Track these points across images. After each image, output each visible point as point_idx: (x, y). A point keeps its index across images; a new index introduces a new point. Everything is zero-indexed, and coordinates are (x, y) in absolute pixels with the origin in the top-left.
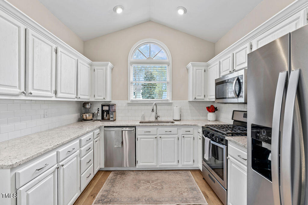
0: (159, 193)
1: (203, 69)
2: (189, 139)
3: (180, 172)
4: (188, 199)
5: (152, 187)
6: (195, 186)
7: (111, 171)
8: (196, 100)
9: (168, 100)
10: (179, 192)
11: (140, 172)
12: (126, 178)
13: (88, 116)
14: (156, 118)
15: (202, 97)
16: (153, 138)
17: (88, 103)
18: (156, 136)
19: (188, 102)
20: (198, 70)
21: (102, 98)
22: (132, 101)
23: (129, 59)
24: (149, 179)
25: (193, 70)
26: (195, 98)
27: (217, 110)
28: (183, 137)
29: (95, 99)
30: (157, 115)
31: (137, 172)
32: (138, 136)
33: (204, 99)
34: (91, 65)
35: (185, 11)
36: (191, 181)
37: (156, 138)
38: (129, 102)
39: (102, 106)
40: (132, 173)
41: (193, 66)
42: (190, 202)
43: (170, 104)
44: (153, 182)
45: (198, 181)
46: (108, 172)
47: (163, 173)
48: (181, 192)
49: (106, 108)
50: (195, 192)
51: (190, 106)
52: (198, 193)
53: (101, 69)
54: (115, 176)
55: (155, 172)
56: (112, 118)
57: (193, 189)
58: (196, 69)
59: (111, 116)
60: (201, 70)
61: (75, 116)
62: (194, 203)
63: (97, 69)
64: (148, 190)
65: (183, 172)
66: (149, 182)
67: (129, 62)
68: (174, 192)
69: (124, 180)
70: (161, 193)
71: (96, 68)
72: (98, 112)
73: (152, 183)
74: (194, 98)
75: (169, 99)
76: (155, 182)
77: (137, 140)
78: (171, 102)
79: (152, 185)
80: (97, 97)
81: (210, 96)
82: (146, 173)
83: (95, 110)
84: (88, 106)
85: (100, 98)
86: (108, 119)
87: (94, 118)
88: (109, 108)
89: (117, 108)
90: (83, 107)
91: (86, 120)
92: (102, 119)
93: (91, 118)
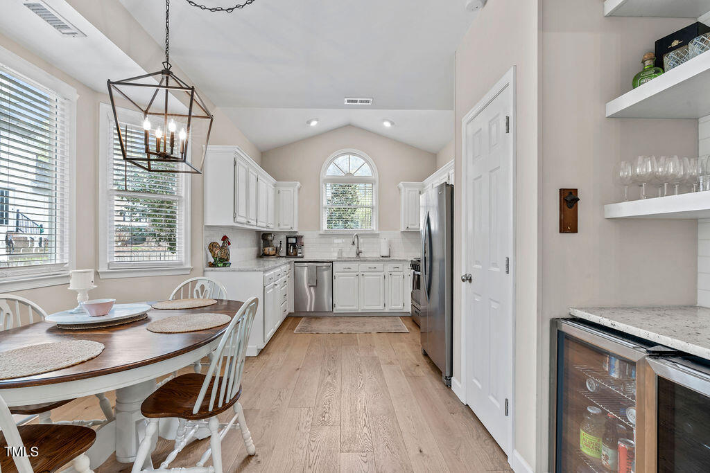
1: (418, 190)
2: (398, 277)
7: (302, 317)
8: (408, 230)
9: (373, 230)
11: (338, 318)
13: (269, 250)
14: (358, 254)
15: (417, 226)
16: (354, 276)
17: (270, 234)
18: (357, 274)
19: (400, 233)
20: (411, 192)
21: (289, 227)
23: (321, 177)
25: (406, 191)
28: (391, 275)
29: (280, 229)
30: (359, 250)
31: (334, 318)
32: (336, 273)
33: (418, 229)
34: (275, 185)
37: (357, 276)
38: (322, 233)
39: (287, 238)
41: (406, 186)
43: (375, 236)
46: (298, 318)
49: (294, 241)
51: (402, 238)
53: (288, 191)
54: (307, 323)
56: (301, 253)
58: (409, 191)
59: (299, 251)
60: (416, 192)
61: (253, 250)
63: (282, 191)
67: (321, 180)
71: (281, 189)
72: (280, 246)
74: (406, 228)
75: (375, 228)
77: (335, 278)
78: (377, 232)
80: (281, 227)
83: (276, 243)
84: (270, 238)
85: (286, 227)
86: (296, 256)
87: (277, 255)
88: (296, 240)
89: (305, 241)
90: (263, 239)
91: (269, 255)
92: (288, 255)
93: (274, 252)
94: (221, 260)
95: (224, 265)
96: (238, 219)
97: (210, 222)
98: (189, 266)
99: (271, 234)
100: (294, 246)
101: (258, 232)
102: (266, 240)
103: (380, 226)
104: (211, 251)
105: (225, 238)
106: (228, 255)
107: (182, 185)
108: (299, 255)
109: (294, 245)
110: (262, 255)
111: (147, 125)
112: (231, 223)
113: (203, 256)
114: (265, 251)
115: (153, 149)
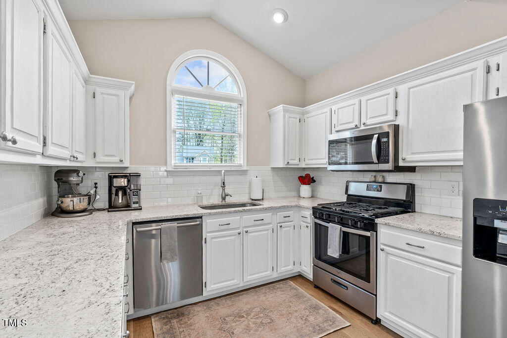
0: (274, 331)
1: (298, 117)
2: (288, 229)
3: (277, 285)
4: (321, 325)
5: (255, 323)
6: (314, 301)
7: (148, 317)
8: (289, 166)
9: (240, 166)
10: (301, 318)
11: (212, 303)
12: (192, 321)
14: (224, 199)
15: (297, 162)
16: (235, 235)
17: (76, 171)
18: (239, 231)
19: (270, 169)
20: (291, 119)
21: (117, 159)
22: (175, 166)
23: (168, 83)
24: (237, 311)
25: (284, 116)
26: (288, 163)
27: (315, 181)
28: (281, 227)
29: (97, 163)
30: (225, 193)
31: (206, 303)
32: (208, 234)
33: (298, 165)
34: (86, 81)
35: (286, 18)
36: (303, 296)
37: (239, 234)
38: (169, 169)
39: (111, 178)
40: (196, 308)
41: (285, 111)
42: (328, 330)
43: (244, 173)
44: (248, 314)
45: (311, 293)
46: (143, 320)
47: (252, 294)
48: (303, 316)
49: (123, 182)
50: (321, 311)
51: (273, 176)
52: (326, 311)
53: (114, 95)
54: (166, 324)
55: (239, 296)
56: (137, 203)
57: (315, 308)
58: (289, 117)
59: (134, 199)
60: (295, 119)
61: (38, 204)
62: (333, 328)
63: (102, 93)
64: (252, 332)
65: (281, 285)
66: (243, 317)
67: (169, 89)
68: (293, 320)
69: (192, 327)
70: (276, 329)
71: (98, 91)
72: (96, 192)
73: (249, 317)
74: (286, 163)
75: (242, 162)
76: (252, 314)
77: (205, 243)
78: (245, 168)
79: (252, 320)
80: (101, 158)
81: (309, 160)
82: (223, 301)
83: (86, 187)
84: (74, 179)
85: (109, 159)
86: (127, 207)
88: (129, 181)
89: (142, 181)
90: (58, 180)
91: (71, 212)
92: (112, 207)
93: (83, 206)
99: (78, 171)
100: (123, 191)
101: (46, 169)
102: (67, 182)
103: (249, 159)
108: (134, 206)
109: (123, 189)
110: (54, 213)
114: (64, 206)
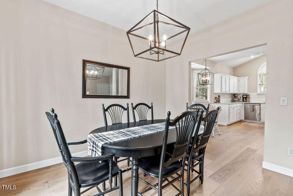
13: (236, 99)
21: (243, 92)
32: (262, 108)
38: (258, 94)
39: (243, 95)
49: (245, 96)
53: (243, 80)
61: (230, 99)
71: (240, 79)
83: (239, 97)
86: (246, 101)
87: (239, 100)
88: (247, 96)
89: (251, 96)
91: (235, 101)
92: (243, 101)
93: (237, 100)
94: (218, 101)
95: (219, 103)
96: (222, 91)
97: (215, 92)
98: (210, 102)
99: (236, 94)
100: (246, 98)
101: (232, 94)
102: (235, 96)
104: (215, 99)
105: (219, 96)
106: (220, 100)
107: (209, 86)
108: (248, 101)
110: (233, 101)
111: (203, 78)
112: (220, 92)
113: (214, 100)
115: (204, 82)
